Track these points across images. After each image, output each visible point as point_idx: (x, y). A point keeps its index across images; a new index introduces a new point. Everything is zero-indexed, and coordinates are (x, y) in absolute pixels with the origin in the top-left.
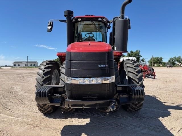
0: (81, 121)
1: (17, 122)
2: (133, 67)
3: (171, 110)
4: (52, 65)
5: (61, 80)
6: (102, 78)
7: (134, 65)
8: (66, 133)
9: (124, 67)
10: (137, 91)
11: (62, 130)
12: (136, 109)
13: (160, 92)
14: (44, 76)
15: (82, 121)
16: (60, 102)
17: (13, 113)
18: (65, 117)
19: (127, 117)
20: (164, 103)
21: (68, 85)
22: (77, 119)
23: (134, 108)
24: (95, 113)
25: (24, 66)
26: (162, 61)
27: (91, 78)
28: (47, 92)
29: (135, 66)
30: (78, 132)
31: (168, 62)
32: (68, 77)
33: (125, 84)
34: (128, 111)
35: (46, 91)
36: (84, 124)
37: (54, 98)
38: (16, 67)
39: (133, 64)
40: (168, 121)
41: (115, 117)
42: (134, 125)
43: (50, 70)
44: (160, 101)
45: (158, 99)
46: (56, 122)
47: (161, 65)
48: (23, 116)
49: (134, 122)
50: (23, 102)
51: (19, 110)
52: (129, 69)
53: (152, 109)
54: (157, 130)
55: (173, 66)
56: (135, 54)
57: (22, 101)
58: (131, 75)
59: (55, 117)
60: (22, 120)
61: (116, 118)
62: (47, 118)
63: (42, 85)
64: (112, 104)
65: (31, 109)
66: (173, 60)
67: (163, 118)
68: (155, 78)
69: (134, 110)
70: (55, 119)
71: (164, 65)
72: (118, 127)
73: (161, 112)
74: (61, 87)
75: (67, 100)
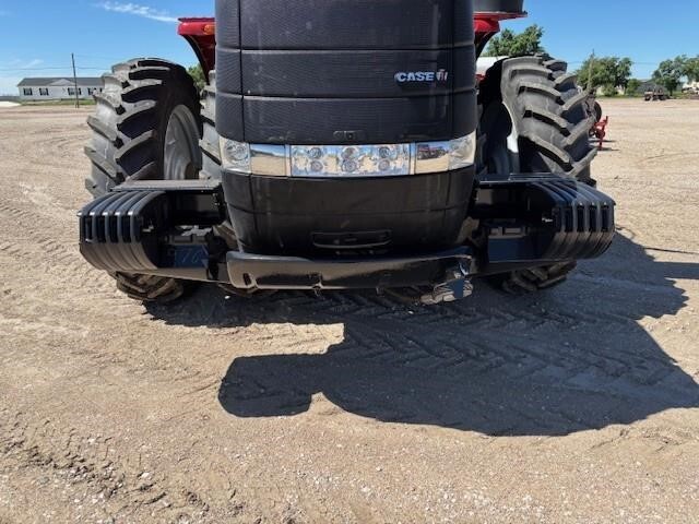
0: (307, 336)
1: (26, 343)
2: (551, 90)
3: (687, 280)
4: (159, 82)
5: (204, 156)
6: (413, 145)
7: (553, 79)
8: (245, 394)
9: (504, 93)
10: (580, 209)
11: (224, 380)
12: (543, 282)
13: (628, 203)
14: (121, 135)
15: (310, 335)
16: (205, 262)
17: (14, 298)
18: (236, 319)
19: (504, 318)
20: (650, 253)
21: (234, 182)
22: (289, 327)
23: (533, 279)
24: (364, 297)
25: (66, 95)
26: (629, 74)
27: (356, 148)
28: (135, 217)
29: (557, 87)
30: (294, 390)
31: (650, 78)
32: (233, 143)
33: (499, 171)
34: (508, 290)
35: (130, 213)
36: (321, 348)
37: (171, 242)
38: (35, 103)
39: (550, 77)
40: (680, 331)
41: (449, 317)
42: (535, 355)
43: (148, 104)
44: (635, 241)
45: (623, 232)
46: (198, 342)
47: (621, 92)
48: (59, 312)
49: (534, 337)
50: (60, 250)
51: (37, 288)
52: (531, 102)
53: (606, 280)
54: (638, 374)
55: (669, 93)
56: (522, 45)
57: (55, 245)
58: (538, 133)
59: (192, 322)
60: (52, 332)
61: (456, 321)
62: (161, 324)
63: (120, 179)
64: (457, 275)
65: (90, 283)
66: (673, 72)
67: (657, 317)
68: (604, 145)
69: (531, 288)
70: (193, 329)
71: (634, 89)
72: (470, 361)
73: (644, 291)
74: (208, 192)
75: (240, 255)
